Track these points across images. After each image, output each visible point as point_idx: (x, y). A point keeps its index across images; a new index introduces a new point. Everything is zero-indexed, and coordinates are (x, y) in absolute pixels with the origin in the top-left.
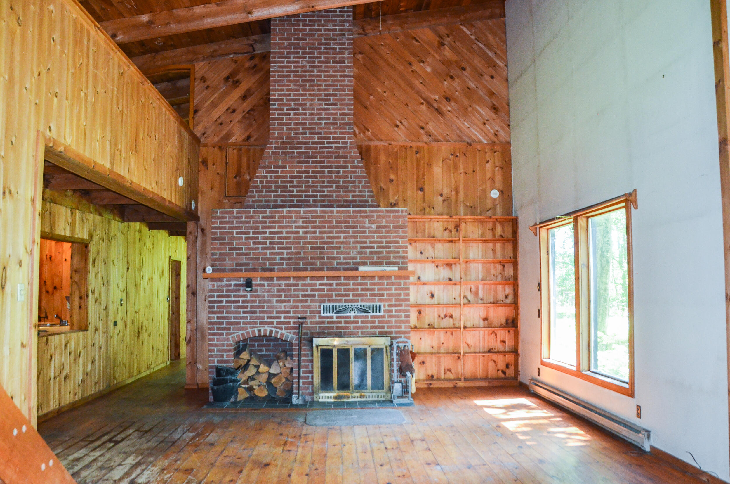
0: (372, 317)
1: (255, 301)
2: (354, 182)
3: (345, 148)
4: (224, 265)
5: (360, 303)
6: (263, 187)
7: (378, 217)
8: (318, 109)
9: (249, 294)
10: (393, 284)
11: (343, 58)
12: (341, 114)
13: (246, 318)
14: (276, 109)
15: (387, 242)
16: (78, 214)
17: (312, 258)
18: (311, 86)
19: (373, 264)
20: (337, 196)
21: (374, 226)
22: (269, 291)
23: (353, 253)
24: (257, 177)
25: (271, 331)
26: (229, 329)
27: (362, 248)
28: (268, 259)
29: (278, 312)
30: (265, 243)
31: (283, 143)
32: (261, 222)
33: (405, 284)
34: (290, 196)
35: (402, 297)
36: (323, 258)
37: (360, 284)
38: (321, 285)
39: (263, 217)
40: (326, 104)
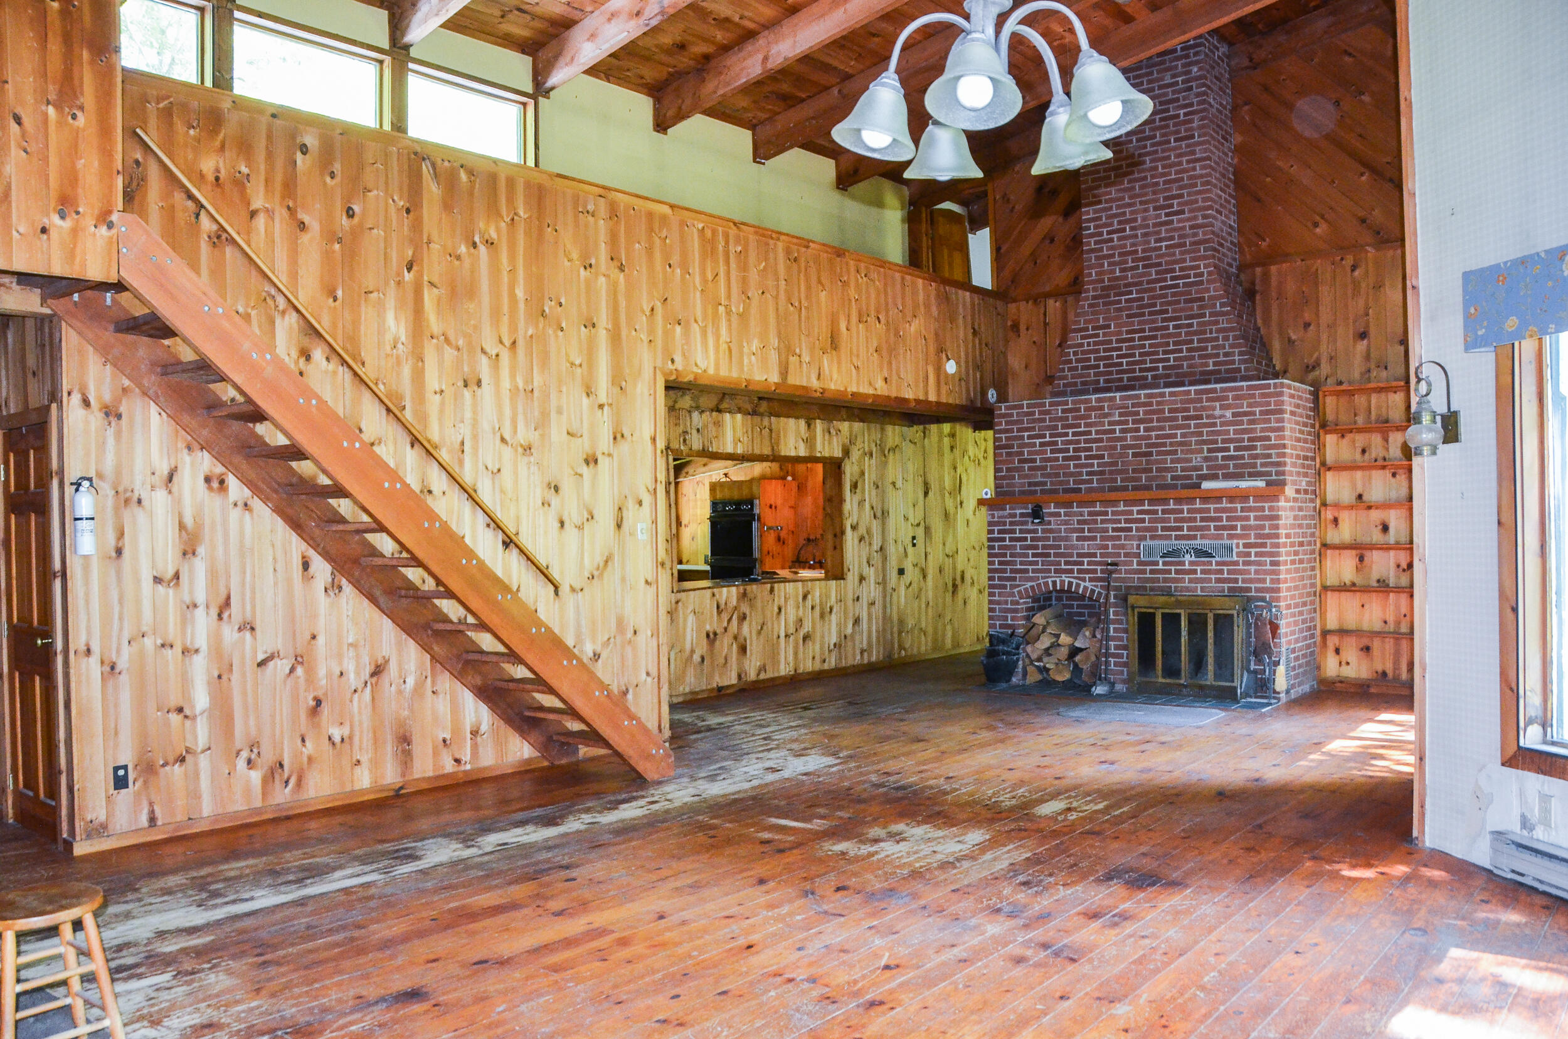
0: (1218, 563)
1: (1048, 539)
2: (1217, 339)
3: (1201, 282)
4: (1013, 485)
5: (1198, 542)
6: (1077, 361)
7: (1236, 398)
8: (1155, 225)
9: (1039, 528)
10: (1250, 509)
11: (1192, 129)
12: (1191, 227)
13: (1036, 563)
14: (1092, 235)
15: (1250, 440)
16: (819, 425)
17: (1134, 471)
18: (1142, 187)
19: (1228, 477)
20: (1189, 366)
21: (1228, 414)
22: (1066, 523)
23: (1196, 460)
24: (1070, 347)
25: (1070, 583)
26: (1014, 579)
27: (1210, 451)
28: (1072, 474)
29: (1079, 555)
30: (1068, 451)
31: (1103, 289)
32: (1061, 419)
33: (1271, 509)
34: (1118, 372)
35: (1267, 531)
36: (1151, 470)
37: (1200, 511)
38: (1139, 512)
39: (1064, 411)
40: (1167, 215)
